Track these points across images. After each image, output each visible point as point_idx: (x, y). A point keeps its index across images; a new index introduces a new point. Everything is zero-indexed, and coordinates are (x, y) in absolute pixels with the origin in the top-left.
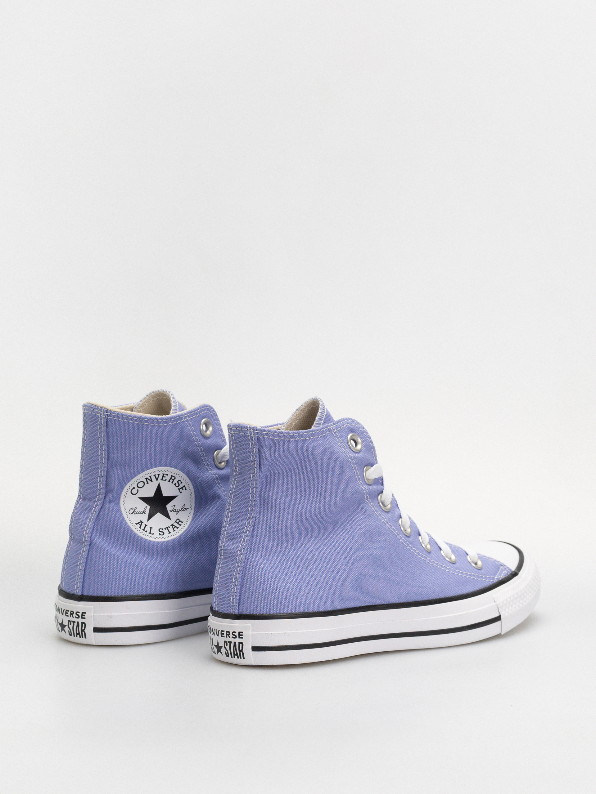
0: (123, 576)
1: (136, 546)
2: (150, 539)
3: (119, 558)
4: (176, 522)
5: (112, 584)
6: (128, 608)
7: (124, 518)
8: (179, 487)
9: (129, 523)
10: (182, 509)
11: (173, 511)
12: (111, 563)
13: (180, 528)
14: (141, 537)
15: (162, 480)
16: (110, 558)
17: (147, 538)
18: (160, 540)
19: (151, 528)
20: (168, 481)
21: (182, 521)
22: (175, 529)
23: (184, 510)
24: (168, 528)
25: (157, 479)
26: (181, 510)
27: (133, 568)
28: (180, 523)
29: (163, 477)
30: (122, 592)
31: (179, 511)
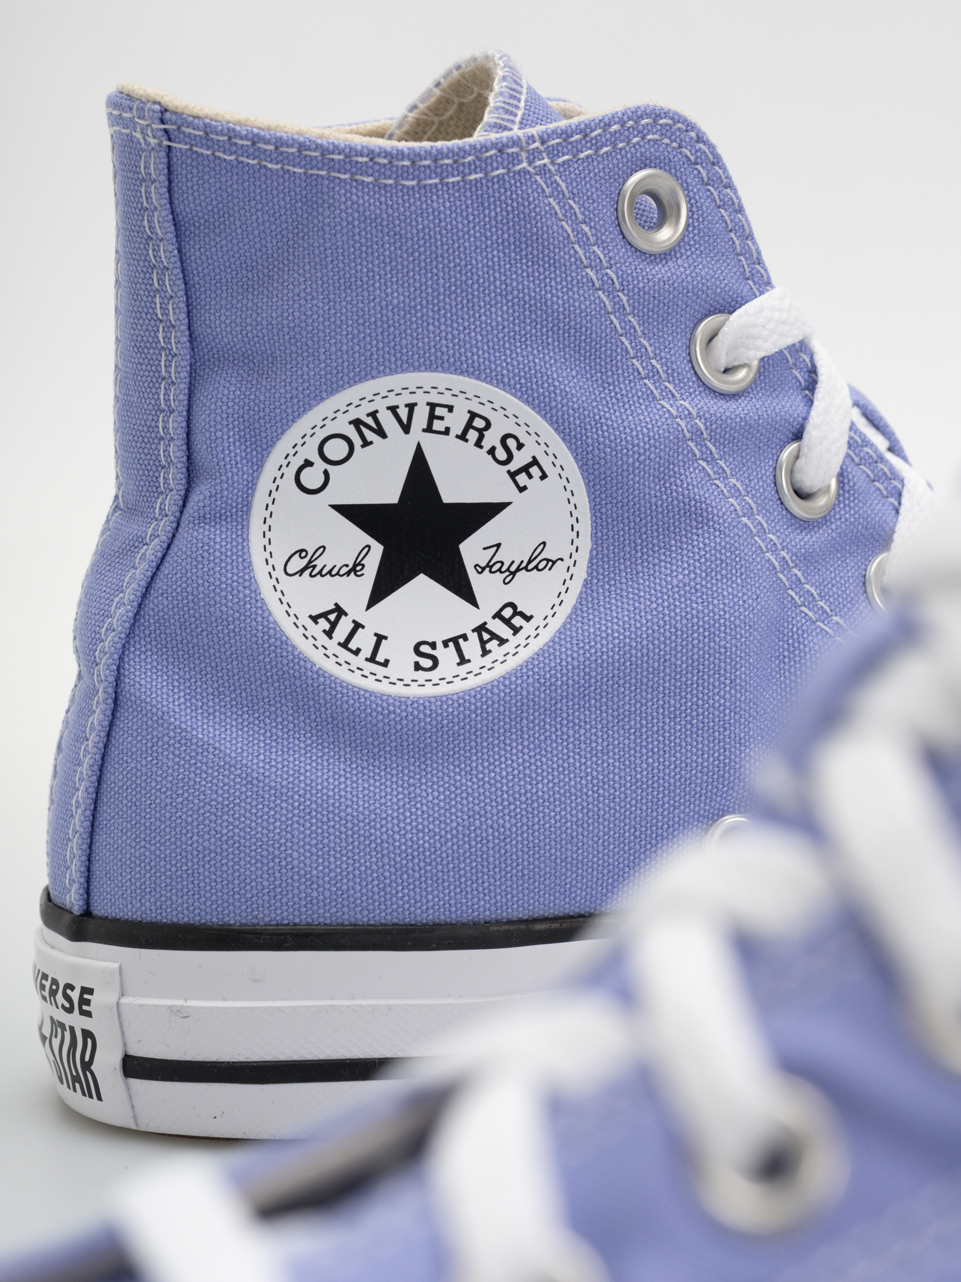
0: (236, 838)
1: (307, 714)
2: (369, 684)
3: (228, 759)
4: (498, 615)
5: (190, 872)
6: (256, 981)
7: (257, 592)
8: (513, 466)
9: (278, 612)
10: (530, 562)
11: (491, 567)
12: (192, 783)
13: (514, 640)
14: (331, 676)
15: (429, 429)
16: (188, 758)
17: (356, 679)
18: (414, 691)
19: (380, 638)
20: (457, 437)
21: (529, 615)
22: (488, 646)
23: (540, 567)
24: (461, 641)
25: (406, 428)
26: (526, 568)
27: (284, 805)
28: (517, 621)
29: (432, 417)
30: (231, 908)
31: (518, 570)
